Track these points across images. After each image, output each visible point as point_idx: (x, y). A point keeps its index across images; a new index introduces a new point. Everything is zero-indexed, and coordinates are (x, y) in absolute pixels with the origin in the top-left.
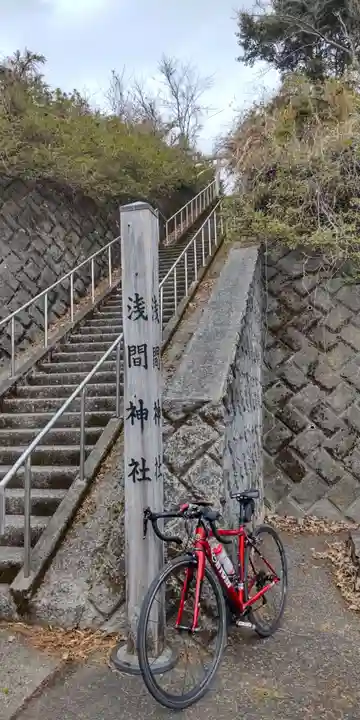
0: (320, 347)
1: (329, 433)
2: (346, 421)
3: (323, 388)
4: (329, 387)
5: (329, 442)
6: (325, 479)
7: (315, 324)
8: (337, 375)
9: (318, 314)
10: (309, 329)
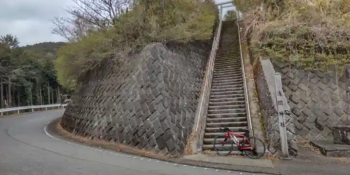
0: (292, 90)
1: (298, 116)
2: (303, 112)
3: (295, 103)
4: (296, 102)
5: (298, 118)
6: (298, 129)
7: (290, 83)
8: (298, 98)
9: (290, 80)
10: (288, 84)
